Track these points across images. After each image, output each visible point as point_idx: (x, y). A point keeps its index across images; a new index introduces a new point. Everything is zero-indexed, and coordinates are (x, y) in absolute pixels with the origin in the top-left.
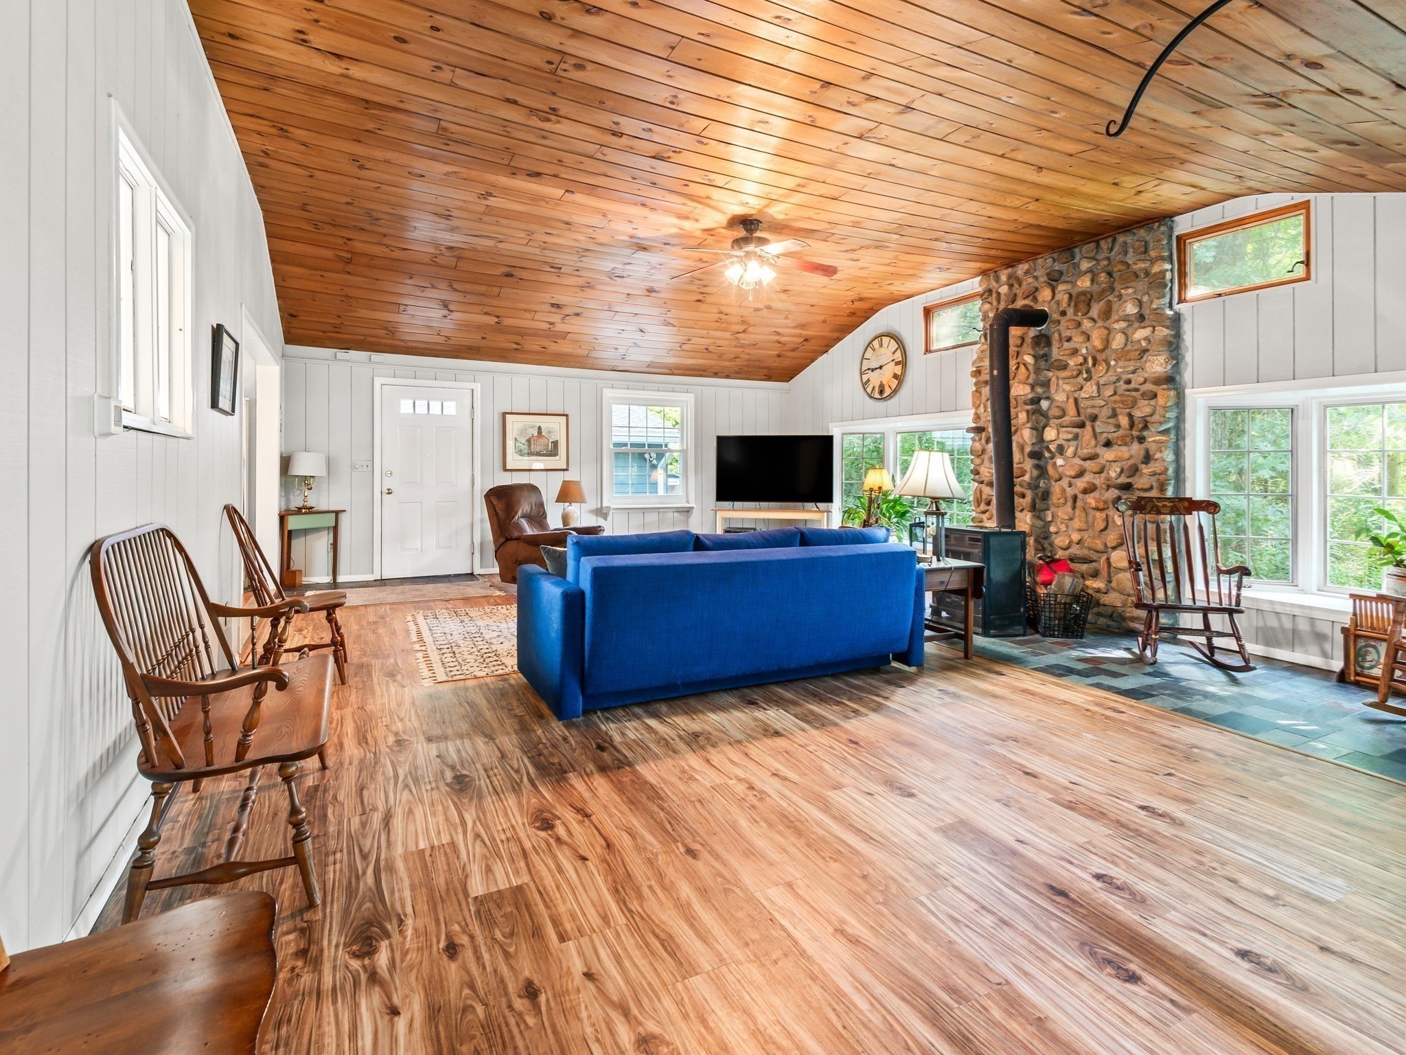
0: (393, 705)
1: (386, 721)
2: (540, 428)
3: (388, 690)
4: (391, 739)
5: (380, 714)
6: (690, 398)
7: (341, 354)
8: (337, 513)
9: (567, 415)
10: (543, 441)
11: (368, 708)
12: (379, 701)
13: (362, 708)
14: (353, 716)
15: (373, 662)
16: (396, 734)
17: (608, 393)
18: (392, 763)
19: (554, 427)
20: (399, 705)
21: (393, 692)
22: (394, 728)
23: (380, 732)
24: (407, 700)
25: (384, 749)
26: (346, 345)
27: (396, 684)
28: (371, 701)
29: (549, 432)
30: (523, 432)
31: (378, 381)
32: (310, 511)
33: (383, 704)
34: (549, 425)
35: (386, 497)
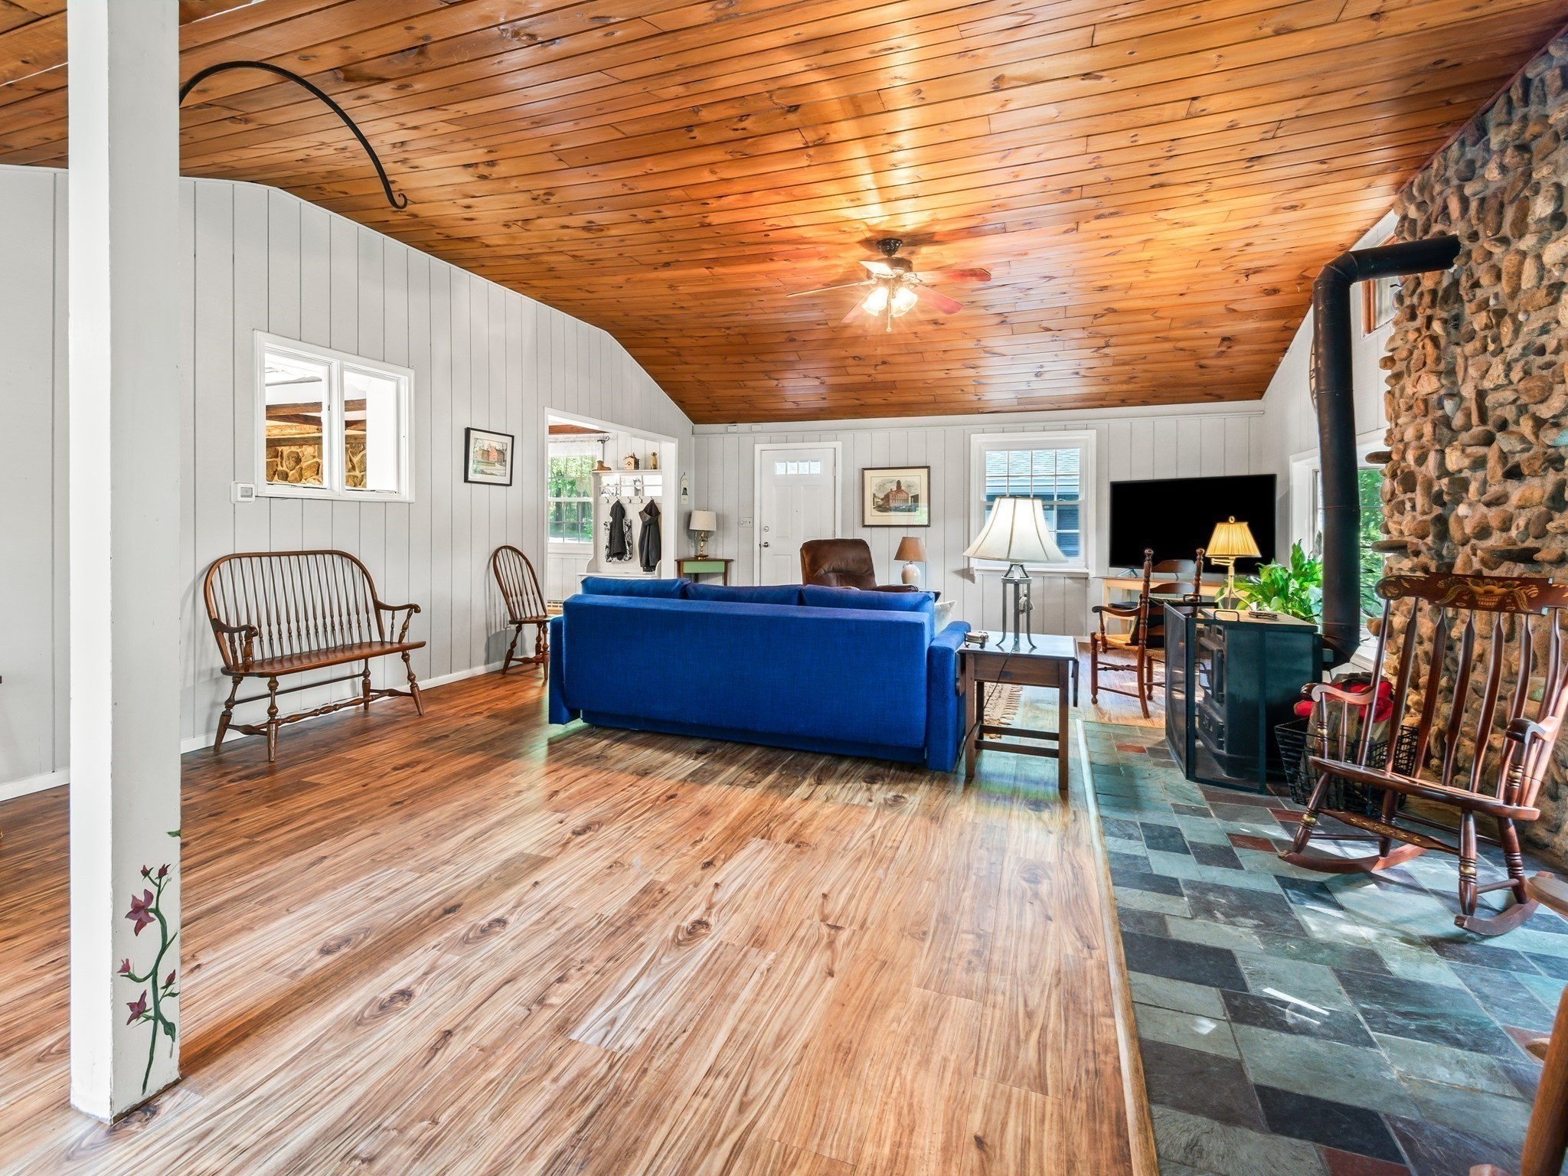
2: (899, 483)
6: (1090, 436)
7: (731, 428)
8: (727, 562)
9: (928, 467)
10: (901, 496)
17: (977, 440)
19: (915, 480)
26: (734, 419)
29: (909, 486)
30: (882, 486)
31: (758, 447)
32: (705, 558)
34: (908, 479)
35: (763, 548)
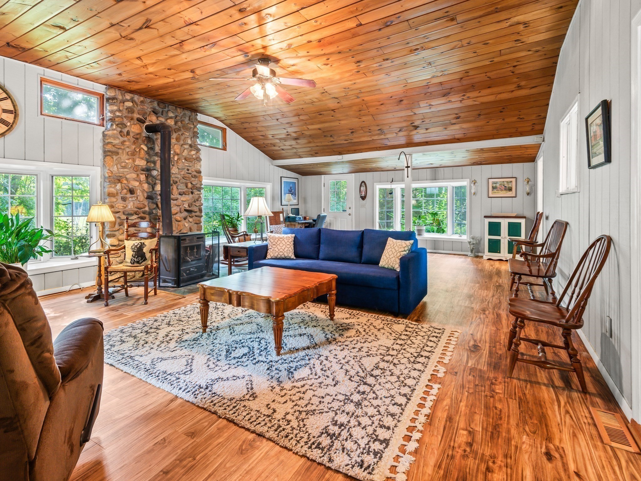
0: (481, 326)
1: (487, 320)
3: (482, 335)
4: (487, 312)
5: (490, 324)
11: (494, 329)
12: (488, 330)
13: (497, 329)
14: (502, 326)
15: (485, 368)
16: (484, 314)
18: (488, 305)
20: (479, 325)
21: (479, 333)
22: (484, 316)
23: (491, 316)
24: (473, 326)
25: (491, 310)
27: (475, 338)
28: (493, 332)
33: (487, 328)
